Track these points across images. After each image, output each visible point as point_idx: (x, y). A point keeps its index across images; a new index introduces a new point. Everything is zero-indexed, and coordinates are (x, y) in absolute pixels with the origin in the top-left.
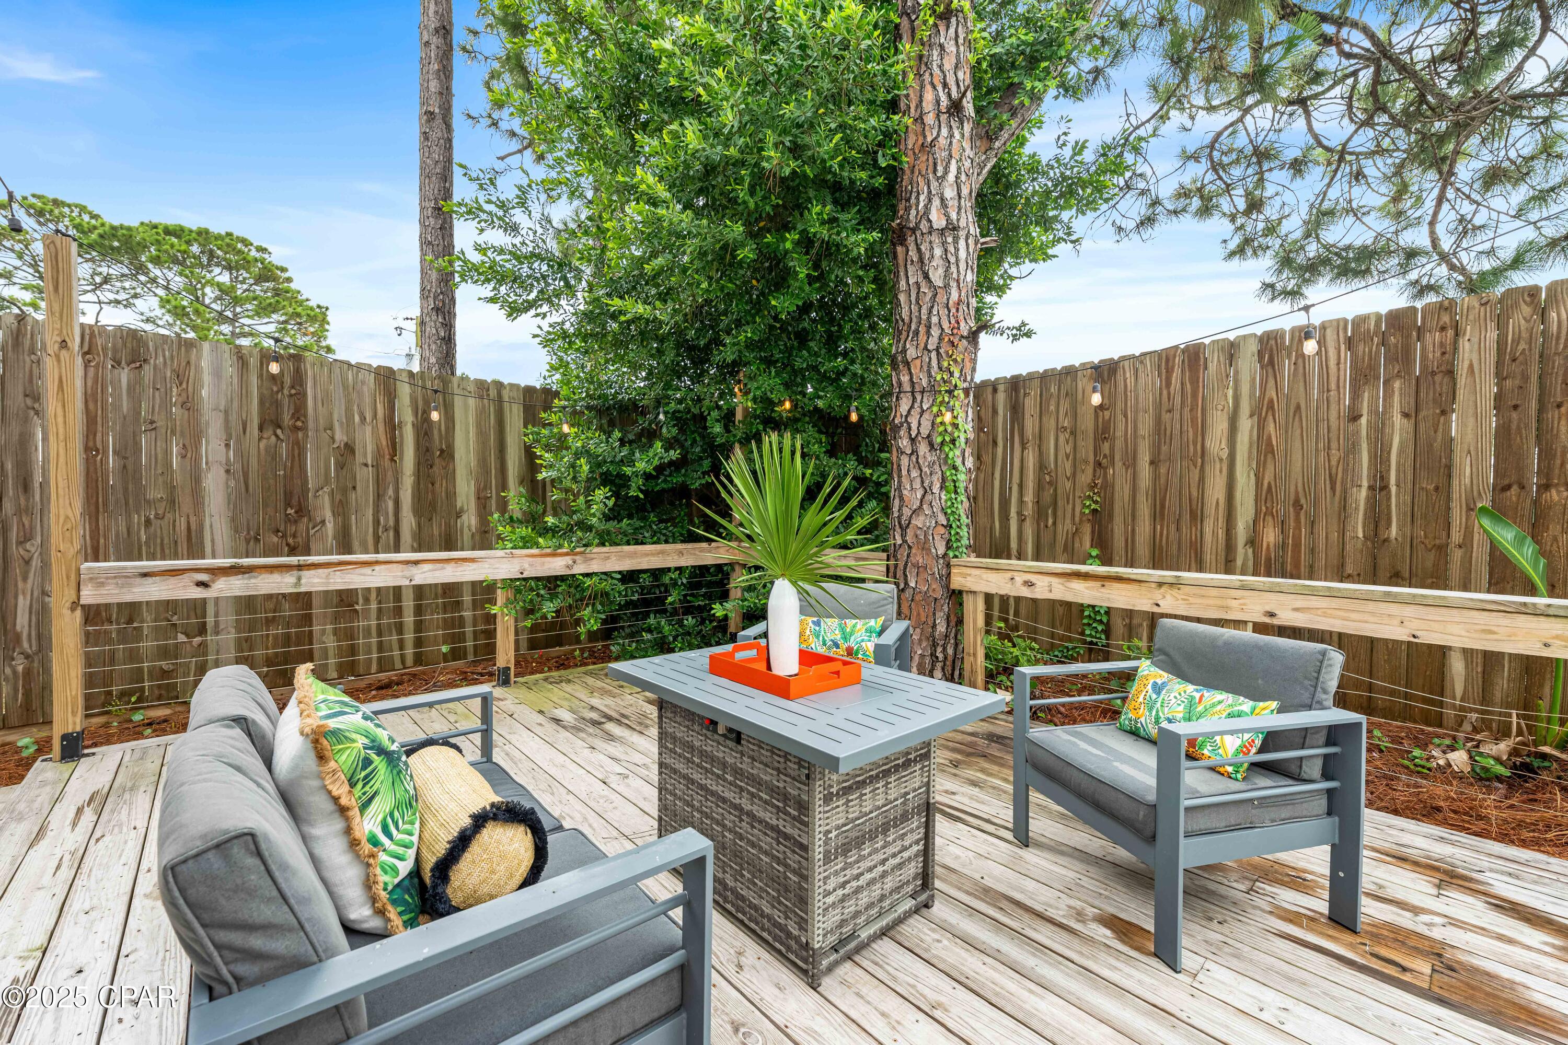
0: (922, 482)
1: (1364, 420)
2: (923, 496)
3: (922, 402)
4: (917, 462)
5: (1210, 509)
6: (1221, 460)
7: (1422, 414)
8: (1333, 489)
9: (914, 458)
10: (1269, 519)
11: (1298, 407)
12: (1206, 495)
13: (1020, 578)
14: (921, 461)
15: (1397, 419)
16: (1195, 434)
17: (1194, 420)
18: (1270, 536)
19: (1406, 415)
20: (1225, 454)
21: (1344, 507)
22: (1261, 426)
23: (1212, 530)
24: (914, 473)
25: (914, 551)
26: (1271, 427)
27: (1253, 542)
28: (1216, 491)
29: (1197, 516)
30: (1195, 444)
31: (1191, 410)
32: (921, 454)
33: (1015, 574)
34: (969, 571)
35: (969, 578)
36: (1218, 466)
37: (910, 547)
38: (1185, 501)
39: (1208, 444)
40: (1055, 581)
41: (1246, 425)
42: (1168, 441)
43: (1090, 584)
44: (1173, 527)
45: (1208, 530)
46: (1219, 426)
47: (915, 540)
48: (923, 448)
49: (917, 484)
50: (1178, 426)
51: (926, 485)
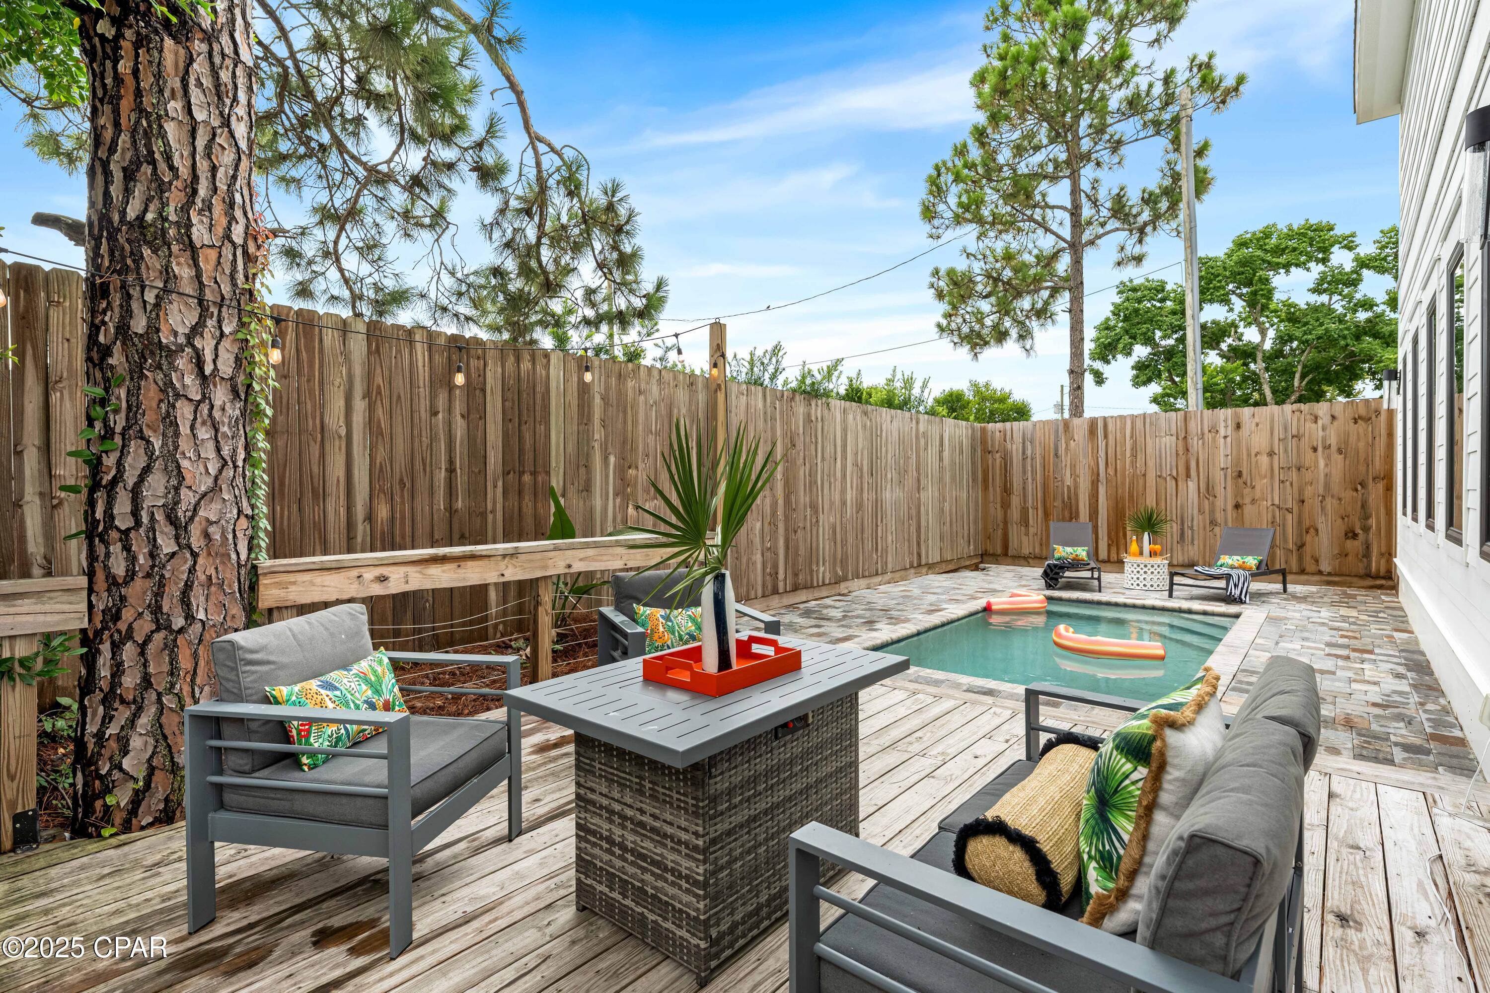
0: (218, 450)
1: (440, 416)
2: (220, 471)
3: (220, 321)
4: (210, 415)
5: (331, 488)
6: (340, 437)
7: (471, 416)
8: (425, 470)
9: (205, 408)
10: (382, 495)
11: (399, 397)
12: (327, 473)
13: (369, 575)
14: (217, 414)
15: (459, 418)
16: (314, 406)
17: (311, 392)
18: (383, 512)
19: (463, 416)
20: (343, 432)
21: (432, 486)
22: (371, 408)
23: (335, 509)
24: (204, 433)
25: (201, 561)
26: (380, 412)
27: (370, 518)
28: (336, 470)
29: (320, 495)
30: (314, 419)
31: (308, 381)
32: (218, 403)
33: (362, 570)
34: (291, 578)
35: (292, 588)
36: (337, 443)
37: (195, 555)
38: (306, 479)
39: (326, 420)
40: (411, 569)
41: (360, 406)
42: (284, 410)
43: (448, 567)
44: (295, 507)
45: (330, 509)
46: (337, 404)
47: (203, 543)
48: (220, 395)
49: (209, 452)
50: (295, 396)
51: (226, 452)
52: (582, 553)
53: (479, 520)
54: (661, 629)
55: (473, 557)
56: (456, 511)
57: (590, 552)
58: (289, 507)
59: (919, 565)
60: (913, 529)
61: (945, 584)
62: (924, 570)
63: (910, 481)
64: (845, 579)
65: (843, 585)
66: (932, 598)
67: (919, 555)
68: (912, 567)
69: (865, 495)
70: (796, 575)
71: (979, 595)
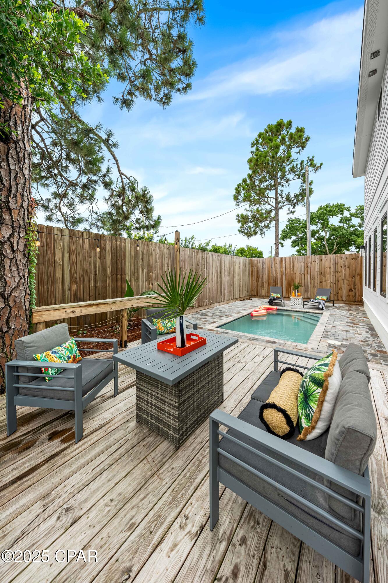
0: (19, 274)
1: (92, 258)
2: (19, 280)
3: (19, 233)
4: (16, 263)
5: (57, 281)
6: (60, 265)
7: (102, 258)
8: (87, 274)
9: (14, 261)
10: (73, 282)
11: (79, 252)
12: (56, 276)
13: (69, 311)
14: (18, 262)
15: (98, 259)
16: (52, 256)
17: (51, 251)
18: (74, 288)
19: (99, 258)
20: (61, 263)
21: (89, 279)
22: (70, 256)
23: (59, 287)
24: (14, 269)
25: (13, 309)
26: (73, 257)
27: (70, 289)
28: (59, 275)
29: (54, 283)
30: (52, 259)
31: (50, 248)
32: (19, 259)
33: (67, 309)
34: (43, 313)
35: (44, 316)
36: (59, 267)
37: (11, 308)
38: (49, 278)
39: (56, 259)
40: (83, 309)
41: (66, 255)
42: (42, 257)
43: (94, 307)
44: (46, 287)
45: (57, 287)
46: (59, 255)
47: (13, 304)
48: (19, 256)
49: (16, 274)
50: (46, 252)
51: (21, 274)
52: (136, 301)
53: (104, 289)
54: (161, 326)
55: (102, 304)
56: (97, 287)
57: (139, 301)
58: (44, 287)
59: (234, 299)
60: (232, 289)
61: (241, 304)
62: (235, 300)
63: (231, 275)
64: (213, 303)
65: (212, 305)
66: (237, 309)
67: (233, 296)
68: (231, 299)
69: (218, 279)
70: (199, 303)
71: (251, 308)
